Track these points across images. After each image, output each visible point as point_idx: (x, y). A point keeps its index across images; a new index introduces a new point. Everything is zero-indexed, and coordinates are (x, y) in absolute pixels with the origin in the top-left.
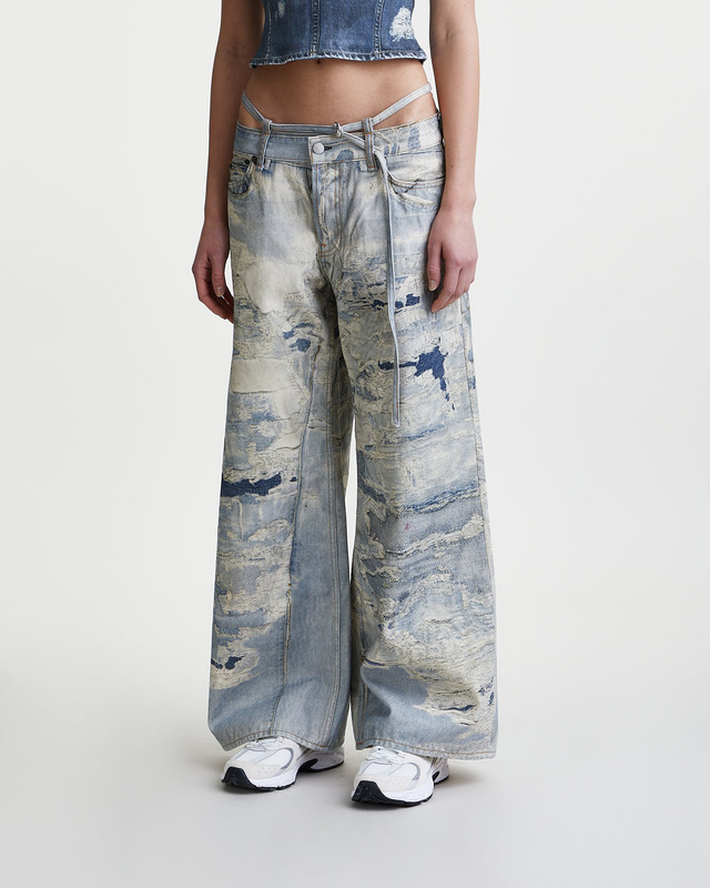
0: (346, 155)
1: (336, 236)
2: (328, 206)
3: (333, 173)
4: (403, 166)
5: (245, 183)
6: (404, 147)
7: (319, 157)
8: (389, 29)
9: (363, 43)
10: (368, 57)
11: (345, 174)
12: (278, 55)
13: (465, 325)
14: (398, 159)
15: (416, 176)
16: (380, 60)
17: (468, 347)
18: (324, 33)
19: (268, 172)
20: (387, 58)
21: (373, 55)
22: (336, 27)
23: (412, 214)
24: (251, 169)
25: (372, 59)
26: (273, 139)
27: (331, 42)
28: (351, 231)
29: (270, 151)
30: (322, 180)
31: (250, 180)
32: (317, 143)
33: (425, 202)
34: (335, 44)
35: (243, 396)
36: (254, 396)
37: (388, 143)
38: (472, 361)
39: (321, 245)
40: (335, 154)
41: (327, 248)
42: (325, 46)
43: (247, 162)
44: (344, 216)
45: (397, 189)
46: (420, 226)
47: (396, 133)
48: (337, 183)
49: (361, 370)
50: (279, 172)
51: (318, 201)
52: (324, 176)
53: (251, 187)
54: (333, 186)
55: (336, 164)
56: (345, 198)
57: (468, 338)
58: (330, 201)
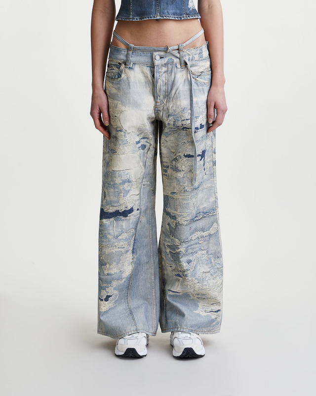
0: (171, 61)
1: (164, 98)
2: (162, 84)
3: (164, 69)
4: (196, 66)
5: (119, 73)
6: (197, 57)
7: (158, 62)
8: (188, 5)
9: (178, 12)
10: (181, 18)
11: (170, 70)
12: (138, 16)
13: (213, 137)
14: (194, 62)
15: (201, 70)
16: (186, 19)
17: (214, 147)
18: (162, 7)
19: (132, 68)
20: (189, 18)
21: (183, 17)
22: (167, 4)
23: (201, 87)
24: (123, 66)
25: (183, 19)
26: (134, 53)
27: (166, 11)
28: (173, 95)
29: (133, 59)
30: (159, 72)
31: (121, 72)
32: (157, 55)
33: (206, 82)
34: (168, 12)
35: (118, 172)
36: (123, 172)
37: (190, 55)
38: (215, 153)
39: (156, 102)
40: (165, 60)
41: (159, 104)
42: (163, 13)
43: (120, 64)
44: (170, 89)
45: (194, 76)
46: (204, 93)
47: (193, 51)
48: (166, 73)
49: (175, 157)
50: (137, 68)
51: (157, 82)
52: (160, 70)
53: (123, 76)
54: (164, 75)
55: (166, 65)
56: (170, 80)
57: (214, 143)
58: (163, 82)
